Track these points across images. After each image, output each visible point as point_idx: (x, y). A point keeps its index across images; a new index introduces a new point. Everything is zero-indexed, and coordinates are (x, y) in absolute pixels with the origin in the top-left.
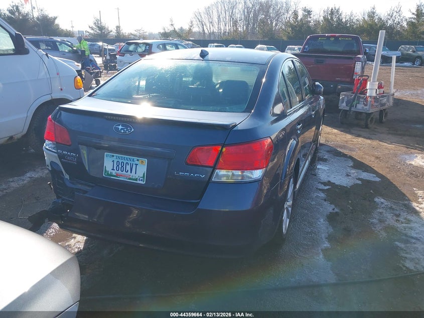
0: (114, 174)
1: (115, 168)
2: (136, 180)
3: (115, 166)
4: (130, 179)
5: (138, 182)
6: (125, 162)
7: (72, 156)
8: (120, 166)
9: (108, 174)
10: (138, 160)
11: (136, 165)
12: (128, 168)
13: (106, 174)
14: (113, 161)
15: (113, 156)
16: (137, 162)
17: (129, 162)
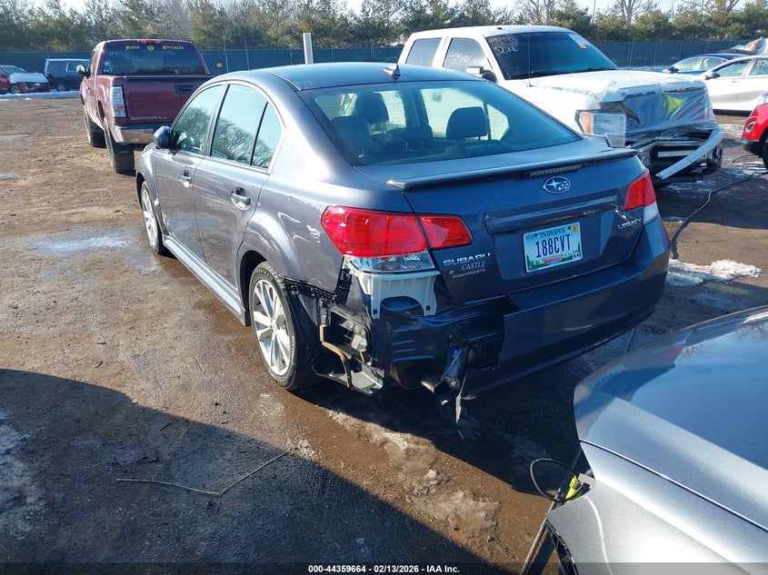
0: (541, 262)
1: (541, 253)
2: (571, 258)
3: (541, 248)
4: (563, 260)
5: (574, 259)
6: (553, 238)
7: (479, 259)
8: (548, 247)
9: (533, 266)
10: (569, 228)
11: (568, 236)
12: (559, 244)
13: (531, 267)
14: (537, 243)
15: (536, 235)
16: (568, 232)
17: (558, 236)
